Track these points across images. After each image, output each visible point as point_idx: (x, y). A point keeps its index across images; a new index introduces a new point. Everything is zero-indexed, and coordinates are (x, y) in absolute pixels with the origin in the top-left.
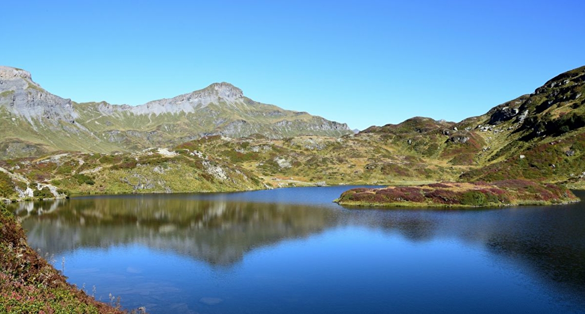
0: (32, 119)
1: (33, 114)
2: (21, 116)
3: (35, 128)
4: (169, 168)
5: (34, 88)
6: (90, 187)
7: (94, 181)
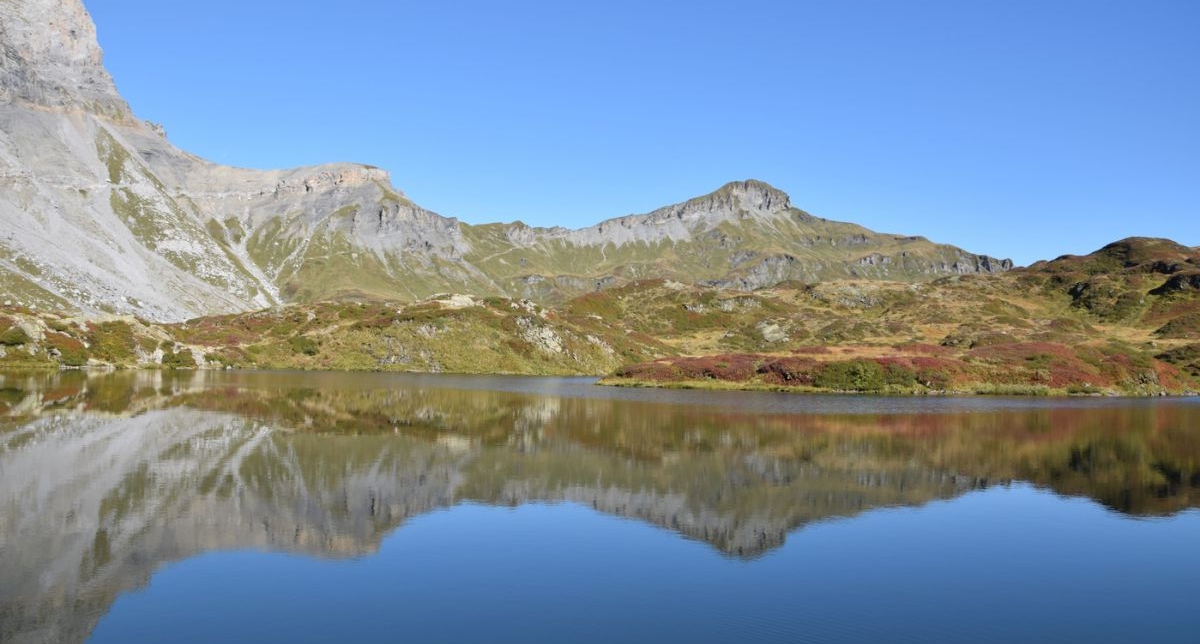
0: (386, 255)
1: (389, 247)
2: (367, 249)
3: (389, 272)
4: (447, 328)
5: (393, 199)
6: (308, 358)
7: (320, 348)
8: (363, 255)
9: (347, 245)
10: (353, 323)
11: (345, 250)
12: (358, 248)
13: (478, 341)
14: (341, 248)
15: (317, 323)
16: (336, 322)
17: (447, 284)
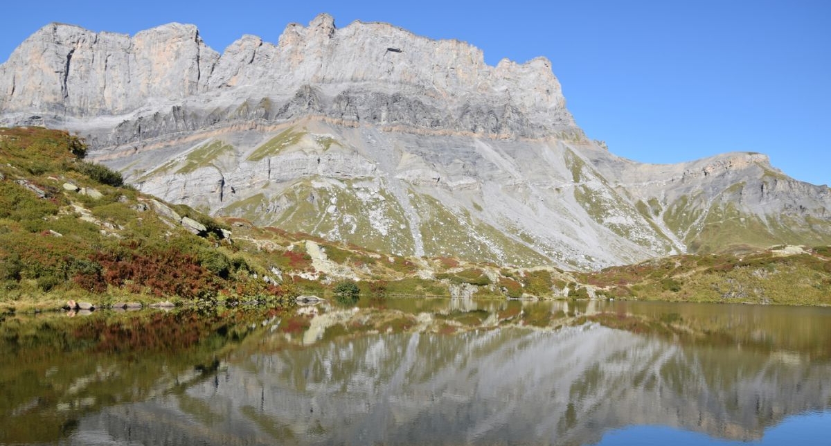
0: (768, 217)
1: (770, 212)
2: (752, 214)
3: (770, 231)
4: (776, 271)
5: (772, 175)
6: (673, 293)
7: (682, 287)
8: (749, 219)
9: (736, 212)
10: (706, 268)
11: (735, 216)
12: (745, 214)
13: (802, 281)
14: (732, 215)
15: (681, 269)
16: (695, 268)
17: (819, 237)
